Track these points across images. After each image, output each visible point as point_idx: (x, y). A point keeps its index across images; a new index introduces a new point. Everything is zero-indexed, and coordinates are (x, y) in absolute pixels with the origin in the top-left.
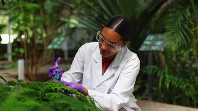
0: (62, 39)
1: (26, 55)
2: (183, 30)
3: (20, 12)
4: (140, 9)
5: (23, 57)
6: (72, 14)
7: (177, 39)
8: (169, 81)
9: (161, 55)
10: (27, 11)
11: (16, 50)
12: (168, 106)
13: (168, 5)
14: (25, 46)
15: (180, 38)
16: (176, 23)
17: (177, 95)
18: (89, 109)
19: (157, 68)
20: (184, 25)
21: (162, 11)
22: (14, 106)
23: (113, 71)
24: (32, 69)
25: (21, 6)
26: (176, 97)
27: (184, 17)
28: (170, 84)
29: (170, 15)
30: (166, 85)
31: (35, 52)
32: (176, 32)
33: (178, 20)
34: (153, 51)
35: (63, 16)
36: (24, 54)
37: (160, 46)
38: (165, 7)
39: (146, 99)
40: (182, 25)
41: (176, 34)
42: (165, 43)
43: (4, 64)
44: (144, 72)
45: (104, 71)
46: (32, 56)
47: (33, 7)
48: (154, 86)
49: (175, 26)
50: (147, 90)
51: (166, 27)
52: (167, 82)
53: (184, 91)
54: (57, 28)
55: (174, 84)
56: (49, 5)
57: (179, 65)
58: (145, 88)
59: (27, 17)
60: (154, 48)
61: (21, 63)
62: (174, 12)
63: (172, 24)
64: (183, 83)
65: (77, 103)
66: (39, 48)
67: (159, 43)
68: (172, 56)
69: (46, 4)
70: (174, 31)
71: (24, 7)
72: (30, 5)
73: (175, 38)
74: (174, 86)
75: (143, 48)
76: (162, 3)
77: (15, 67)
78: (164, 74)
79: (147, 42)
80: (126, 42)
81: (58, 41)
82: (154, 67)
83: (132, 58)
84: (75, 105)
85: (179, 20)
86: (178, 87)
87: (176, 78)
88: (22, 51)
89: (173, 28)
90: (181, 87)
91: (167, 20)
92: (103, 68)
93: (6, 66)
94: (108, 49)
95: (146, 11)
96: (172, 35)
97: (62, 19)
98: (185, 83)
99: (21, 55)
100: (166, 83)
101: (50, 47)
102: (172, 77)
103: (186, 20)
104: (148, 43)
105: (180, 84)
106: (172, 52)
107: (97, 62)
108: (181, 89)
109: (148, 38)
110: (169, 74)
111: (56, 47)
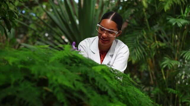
7: (137, 54)
15: (139, 53)
16: (135, 41)
27: (142, 36)
32: (135, 48)
33: (136, 38)
40: (140, 43)
41: (135, 50)
49: (133, 43)
83: (122, 46)
85: (138, 38)
89: (133, 44)
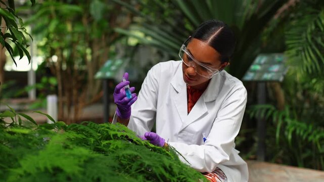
0: (119, 62)
1: (60, 88)
2: (314, 47)
3: (51, 18)
4: (245, 14)
5: (55, 92)
6: (133, 23)
7: (305, 62)
8: (292, 129)
9: (278, 88)
10: (62, 18)
11: (44, 80)
12: (290, 169)
13: (291, 7)
14: (58, 74)
15: (309, 59)
16: (304, 35)
17: (304, 151)
18: (171, 164)
19: (273, 108)
20: (315, 38)
21: (280, 17)
22: (58, 155)
23: (205, 109)
24: (69, 110)
25: (52, 9)
26: (304, 156)
27: (317, 26)
28: (294, 133)
29: (294, 23)
30: (288, 136)
31: (74, 83)
32: (304, 50)
33: (306, 31)
34: (266, 82)
35: (118, 25)
36: (56, 87)
37: (278, 72)
38: (285, 11)
39: (255, 159)
40: (312, 39)
41: (303, 54)
42: (285, 67)
43: (23, 104)
44: (252, 115)
45: (190, 108)
46: (70, 91)
47: (72, 11)
48: (268, 137)
49: (301, 41)
50: (256, 145)
51: (287, 42)
52: (288, 131)
53: (316, 145)
54: (109, 45)
55: (299, 134)
56: (97, 8)
57: (307, 105)
58: (253, 141)
59: (61, 26)
60: (267, 76)
61: (51, 101)
62: (300, 18)
63: (296, 37)
64: (315, 132)
65: (150, 155)
66: (81, 78)
67: (276, 68)
68: (296, 90)
69: (92, 6)
70: (300, 48)
71: (57, 12)
72: (66, 8)
73: (302, 60)
74: (300, 137)
75: (250, 76)
76: (279, 5)
77: (42, 107)
78: (284, 117)
79: (256, 67)
80: (226, 63)
81: (112, 65)
82: (268, 106)
84: (149, 158)
85: (309, 30)
86: (307, 139)
87: (304, 125)
88: (53, 81)
90: (310, 138)
91: (288, 30)
92: (188, 102)
93: (27, 107)
94: (197, 74)
95: (254, 16)
96: (297, 55)
97: (119, 30)
98: (319, 132)
99: (52, 88)
100: (286, 133)
101: (99, 75)
102: (296, 122)
103: (320, 30)
104: (258, 68)
105: (309, 135)
106: (296, 84)
107: (178, 92)
108: (311, 142)
109: (257, 60)
110: (292, 117)
111: (108, 74)
